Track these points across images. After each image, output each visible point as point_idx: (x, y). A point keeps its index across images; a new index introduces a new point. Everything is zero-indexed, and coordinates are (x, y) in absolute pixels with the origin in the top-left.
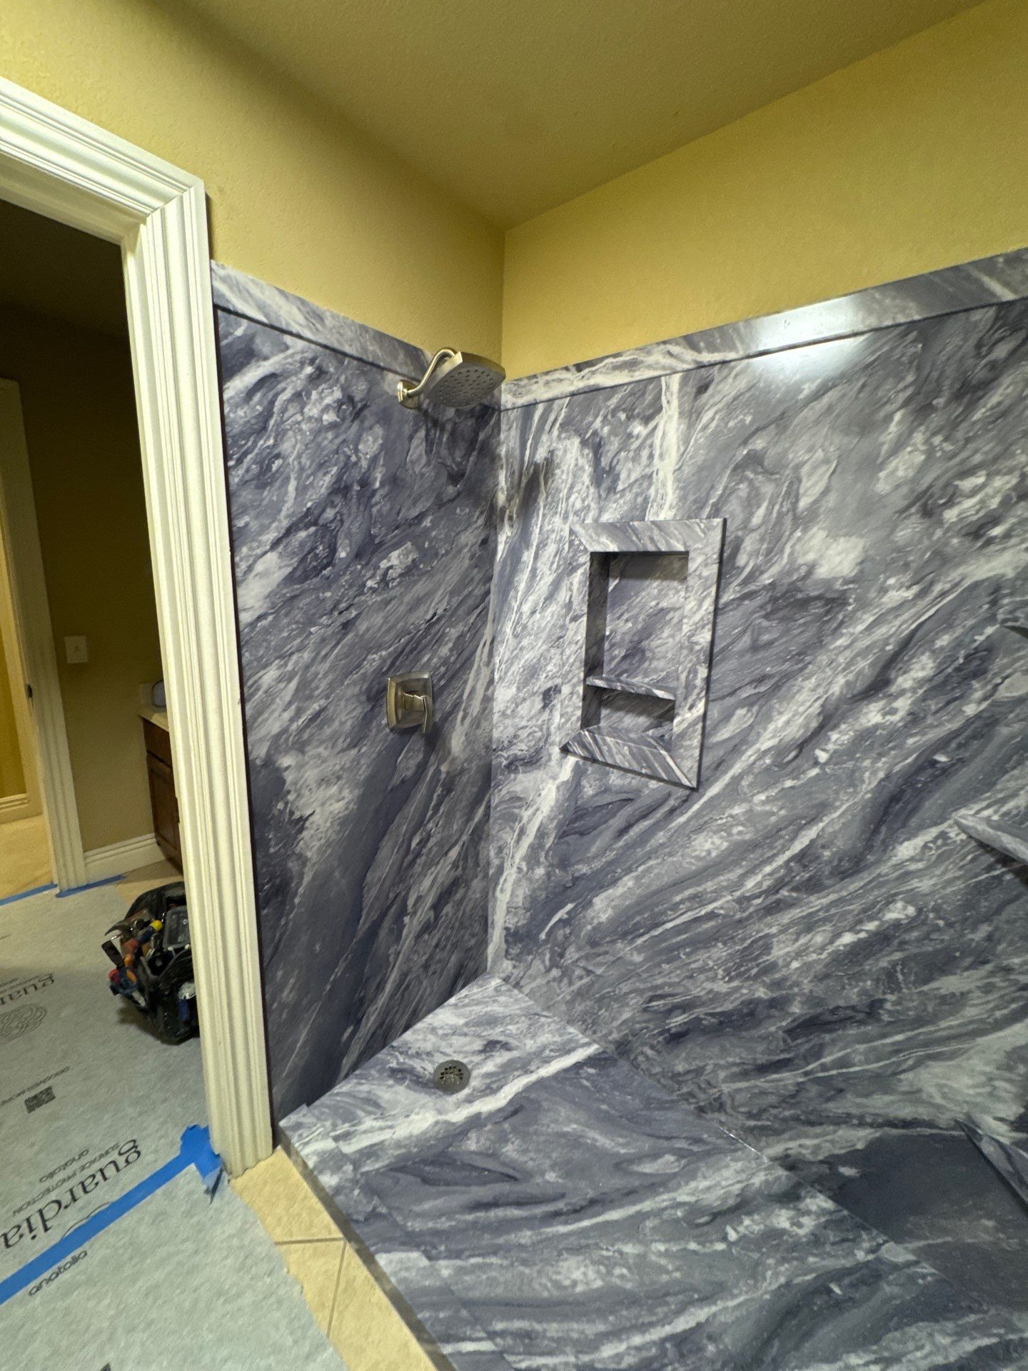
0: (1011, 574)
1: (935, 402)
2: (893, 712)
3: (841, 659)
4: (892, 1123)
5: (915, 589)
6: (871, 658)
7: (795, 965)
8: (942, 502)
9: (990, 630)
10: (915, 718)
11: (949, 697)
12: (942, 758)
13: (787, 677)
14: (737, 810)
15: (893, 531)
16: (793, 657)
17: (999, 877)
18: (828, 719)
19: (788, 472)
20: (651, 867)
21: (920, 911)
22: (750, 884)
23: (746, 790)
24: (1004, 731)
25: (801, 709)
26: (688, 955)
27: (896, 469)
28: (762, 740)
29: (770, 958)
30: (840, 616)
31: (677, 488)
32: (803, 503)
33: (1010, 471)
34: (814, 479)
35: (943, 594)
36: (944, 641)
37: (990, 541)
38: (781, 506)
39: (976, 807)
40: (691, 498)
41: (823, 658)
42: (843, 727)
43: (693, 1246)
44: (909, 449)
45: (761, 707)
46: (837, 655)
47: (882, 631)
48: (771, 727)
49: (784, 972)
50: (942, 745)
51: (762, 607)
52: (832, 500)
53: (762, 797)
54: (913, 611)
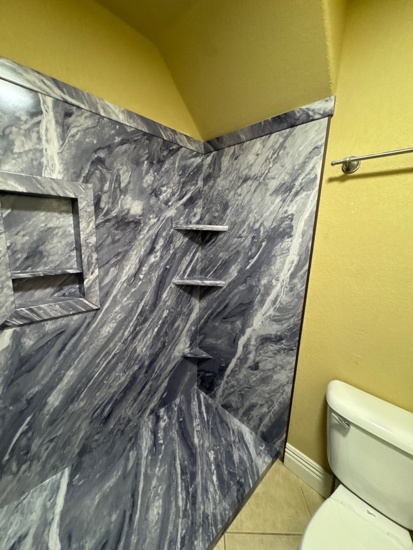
0: (174, 216)
1: (154, 162)
2: (156, 257)
3: (142, 243)
4: (171, 371)
5: (157, 219)
6: (149, 241)
7: (144, 349)
8: (159, 193)
9: (172, 230)
10: (161, 257)
11: (167, 250)
12: (168, 267)
13: (127, 252)
14: (117, 309)
15: (149, 201)
16: (128, 244)
17: (181, 293)
18: (141, 263)
19: (115, 171)
20: (82, 356)
21: (169, 311)
22: (126, 333)
23: (119, 299)
24: (177, 256)
25: (133, 262)
26: (107, 380)
27: (147, 181)
28: (122, 278)
29: (137, 354)
30: (140, 228)
31: (62, 163)
32: (123, 185)
33: (170, 188)
34: (125, 176)
35: (162, 221)
36: (164, 234)
37: (169, 206)
38: (115, 185)
39: (175, 277)
40: (72, 171)
41: (137, 243)
42: (146, 265)
43: (160, 457)
44: (150, 174)
45: (119, 265)
46: (141, 241)
47: (151, 232)
48: (124, 272)
49: (142, 354)
50: (167, 264)
51: (114, 225)
52: (131, 186)
53: (125, 299)
54: (157, 226)
